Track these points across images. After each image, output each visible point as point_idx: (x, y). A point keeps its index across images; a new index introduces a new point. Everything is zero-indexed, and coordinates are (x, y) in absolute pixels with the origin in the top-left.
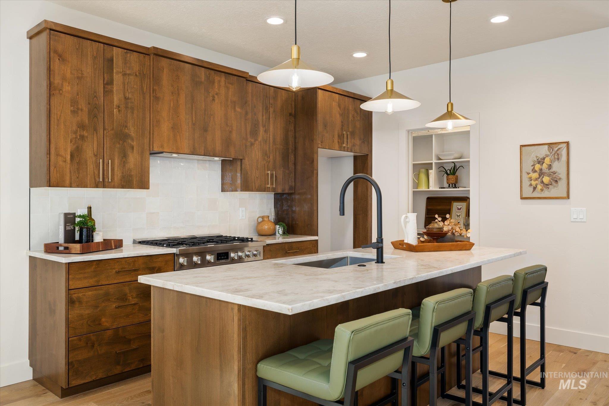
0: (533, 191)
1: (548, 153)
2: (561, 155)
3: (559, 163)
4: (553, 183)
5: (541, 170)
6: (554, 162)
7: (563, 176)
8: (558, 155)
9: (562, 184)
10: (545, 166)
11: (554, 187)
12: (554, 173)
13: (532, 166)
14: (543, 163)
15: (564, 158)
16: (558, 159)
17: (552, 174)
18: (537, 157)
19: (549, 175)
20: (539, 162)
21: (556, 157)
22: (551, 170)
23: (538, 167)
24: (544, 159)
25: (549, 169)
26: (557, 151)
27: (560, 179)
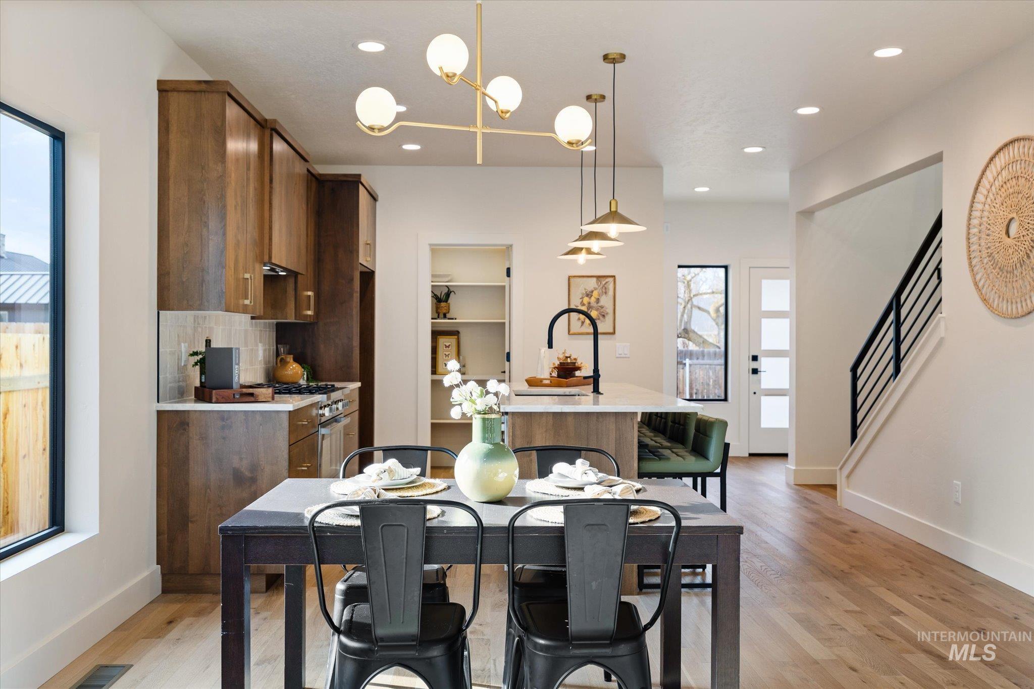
0: (582, 326)
1: (597, 286)
2: (609, 290)
3: (606, 297)
4: (601, 318)
5: (589, 303)
6: (602, 295)
7: (610, 311)
8: (606, 288)
9: (609, 318)
10: (593, 300)
11: (602, 321)
12: (602, 307)
13: (581, 299)
14: (592, 296)
15: (611, 293)
16: (606, 293)
17: (600, 308)
18: (585, 289)
19: (597, 310)
20: (587, 295)
21: (604, 291)
22: (599, 305)
23: (586, 300)
24: (592, 292)
25: (597, 303)
26: (605, 284)
27: (607, 313)
